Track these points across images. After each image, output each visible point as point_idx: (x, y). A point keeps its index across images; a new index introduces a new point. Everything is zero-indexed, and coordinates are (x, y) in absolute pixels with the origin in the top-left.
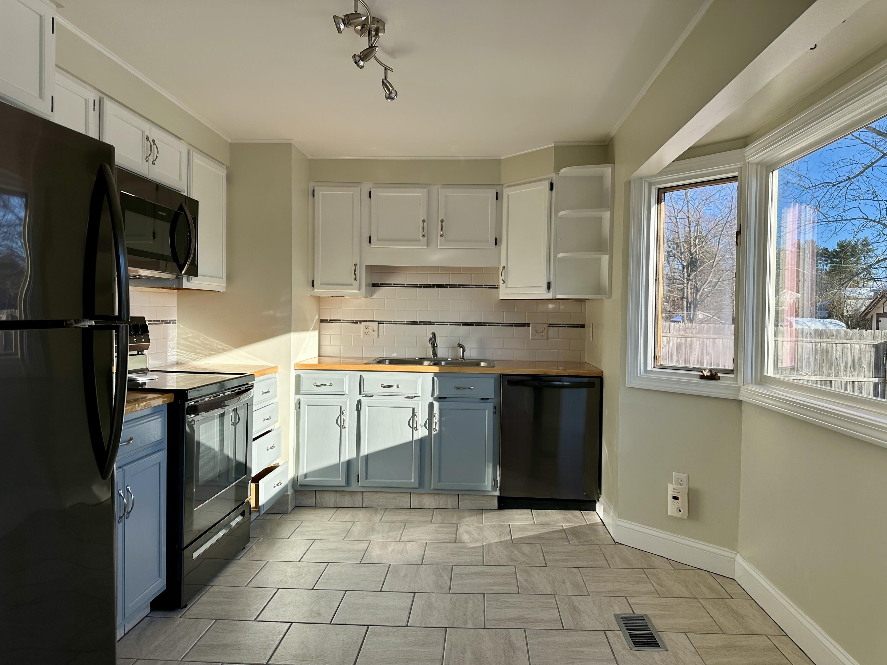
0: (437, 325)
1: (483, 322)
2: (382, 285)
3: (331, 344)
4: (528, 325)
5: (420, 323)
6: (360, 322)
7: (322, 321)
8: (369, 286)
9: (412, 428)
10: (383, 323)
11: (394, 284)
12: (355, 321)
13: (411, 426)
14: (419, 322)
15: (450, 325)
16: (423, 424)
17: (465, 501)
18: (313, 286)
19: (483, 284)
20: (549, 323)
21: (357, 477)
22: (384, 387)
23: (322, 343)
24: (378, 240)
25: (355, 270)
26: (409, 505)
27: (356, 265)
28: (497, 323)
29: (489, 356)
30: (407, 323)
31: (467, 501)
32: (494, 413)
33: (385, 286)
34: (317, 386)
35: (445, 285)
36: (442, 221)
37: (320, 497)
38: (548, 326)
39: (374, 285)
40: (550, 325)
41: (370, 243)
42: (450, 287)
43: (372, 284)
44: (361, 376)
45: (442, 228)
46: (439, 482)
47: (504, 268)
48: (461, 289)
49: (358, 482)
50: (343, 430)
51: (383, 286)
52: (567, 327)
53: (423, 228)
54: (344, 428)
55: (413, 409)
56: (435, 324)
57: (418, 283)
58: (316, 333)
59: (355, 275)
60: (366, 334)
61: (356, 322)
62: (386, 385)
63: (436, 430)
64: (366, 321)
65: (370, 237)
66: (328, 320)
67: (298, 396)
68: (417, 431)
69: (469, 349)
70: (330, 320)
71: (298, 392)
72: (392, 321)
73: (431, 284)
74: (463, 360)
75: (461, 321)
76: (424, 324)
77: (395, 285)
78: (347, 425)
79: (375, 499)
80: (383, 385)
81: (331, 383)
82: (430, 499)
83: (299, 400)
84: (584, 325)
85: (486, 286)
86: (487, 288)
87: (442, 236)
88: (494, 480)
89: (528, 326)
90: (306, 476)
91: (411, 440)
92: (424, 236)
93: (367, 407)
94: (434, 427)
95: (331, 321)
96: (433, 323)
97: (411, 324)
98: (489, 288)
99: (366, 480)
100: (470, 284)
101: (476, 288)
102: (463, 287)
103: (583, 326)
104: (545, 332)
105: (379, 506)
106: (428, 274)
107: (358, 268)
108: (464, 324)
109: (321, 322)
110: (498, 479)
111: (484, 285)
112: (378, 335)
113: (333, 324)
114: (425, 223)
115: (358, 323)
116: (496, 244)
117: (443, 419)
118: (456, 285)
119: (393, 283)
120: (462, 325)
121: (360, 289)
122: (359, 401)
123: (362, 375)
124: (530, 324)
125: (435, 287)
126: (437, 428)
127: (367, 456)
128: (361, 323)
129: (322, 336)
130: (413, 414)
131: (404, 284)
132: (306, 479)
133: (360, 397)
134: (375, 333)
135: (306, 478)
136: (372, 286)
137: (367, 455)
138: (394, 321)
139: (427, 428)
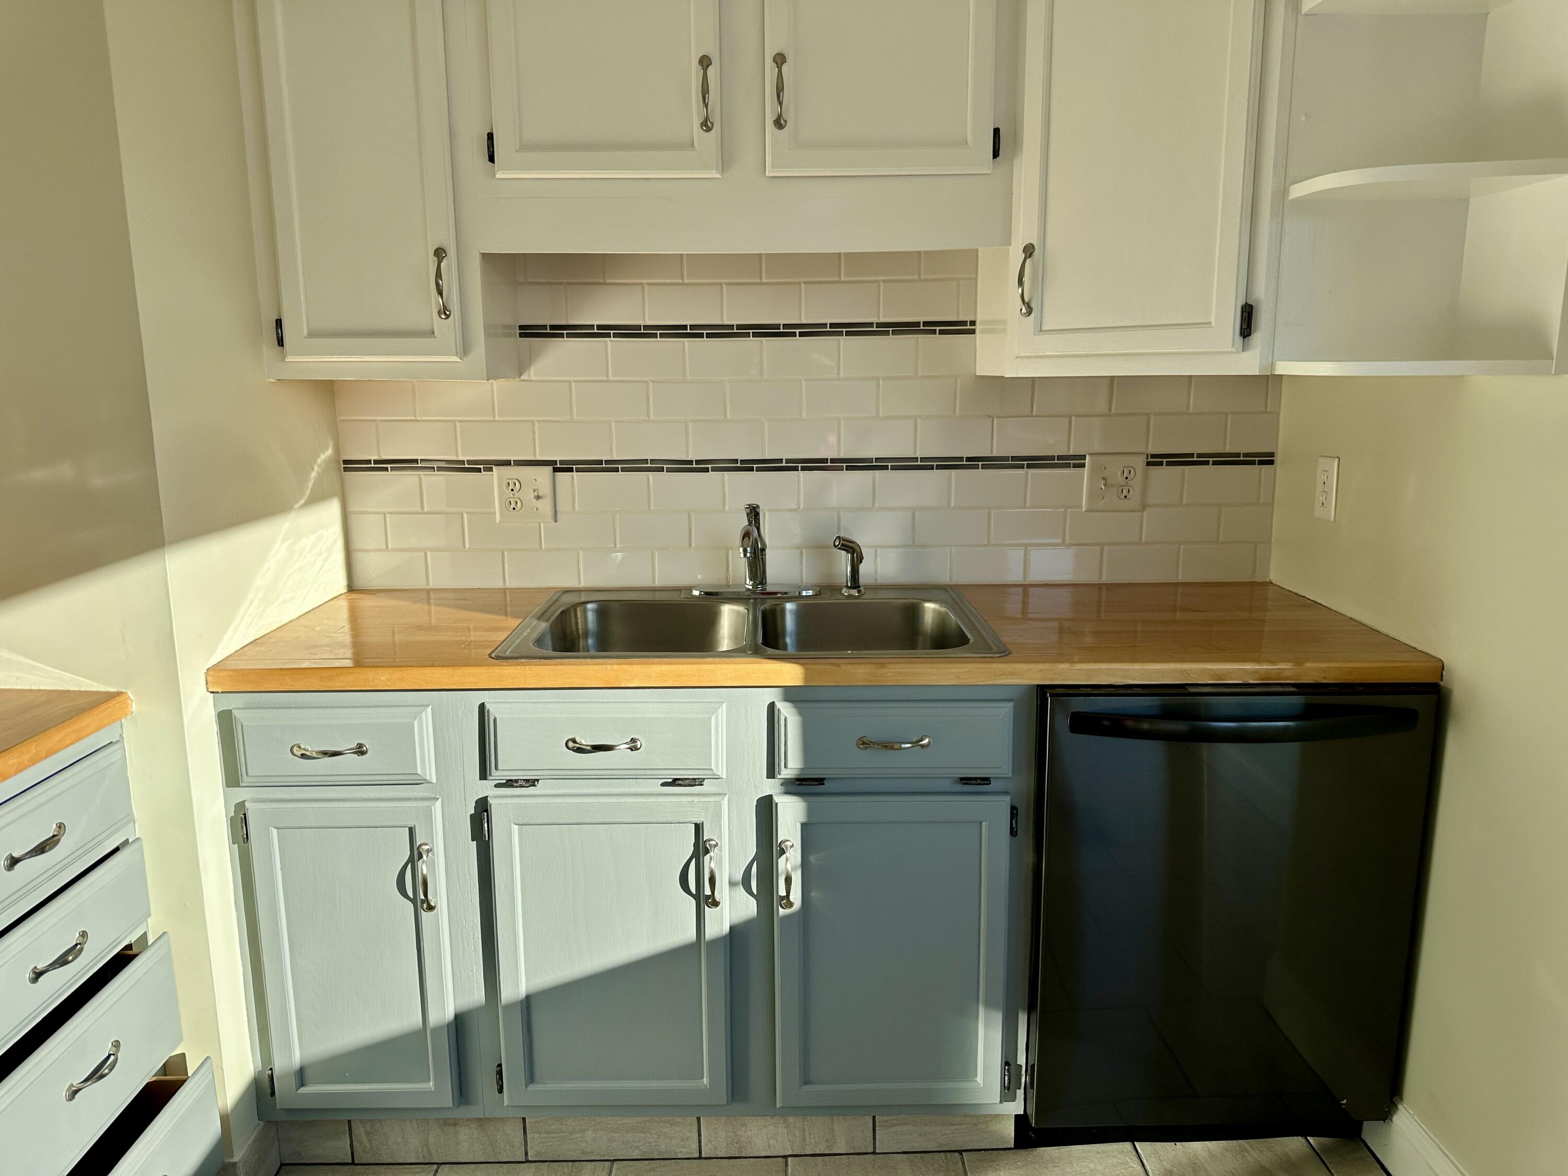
0: (759, 470)
1: (919, 455)
2: (557, 331)
3: (390, 547)
4: (1076, 461)
5: (701, 466)
6: (489, 465)
7: (350, 465)
8: (508, 335)
9: (697, 897)
10: (571, 470)
11: (599, 327)
12: (469, 462)
13: (693, 891)
14: (698, 462)
15: (803, 469)
16: (739, 876)
17: (899, 1128)
18: (281, 342)
19: (922, 319)
20: (1152, 450)
21: (494, 1077)
22: (580, 750)
23: (357, 544)
24: (525, 147)
25: (439, 275)
26: (696, 1146)
27: (440, 253)
28: (968, 459)
29: (942, 574)
30: (657, 466)
31: (905, 1128)
32: (1013, 832)
33: (569, 336)
34: (303, 756)
35: (785, 326)
36: (780, 60)
37: (367, 1134)
38: (1148, 464)
39: (528, 331)
40: (1155, 460)
41: (492, 159)
42: (801, 335)
43: (521, 327)
44: (482, 707)
45: (780, 89)
46: (806, 1082)
47: (1029, 251)
48: (843, 339)
49: (501, 1090)
50: (425, 916)
51: (561, 336)
52: (1215, 463)
53: (705, 91)
54: (431, 908)
55: (698, 828)
56: (751, 469)
57: (688, 323)
58: (333, 509)
59: (440, 293)
60: (512, 506)
61: (473, 467)
62: (585, 741)
63: (790, 905)
64: (507, 463)
65: (490, 137)
66: (369, 462)
67: (240, 794)
68: (714, 910)
69: (873, 550)
70: (376, 462)
71: (232, 778)
72: (600, 462)
73: (735, 323)
74: (854, 592)
75: (842, 456)
76: (714, 469)
77: (604, 331)
78: (439, 894)
79: (571, 1133)
80: (574, 741)
81: (360, 746)
82: (771, 1128)
83: (241, 806)
84: (1272, 455)
85: (930, 327)
86: (934, 332)
87: (779, 123)
88: (1008, 1063)
89: (1075, 466)
90: (301, 1076)
91: (691, 935)
92: (706, 125)
93: (515, 828)
94: (782, 892)
95: (381, 465)
96: (747, 466)
97: (669, 470)
98: (941, 332)
99: (532, 1088)
100: (874, 320)
101: (894, 333)
102: (848, 334)
103: (1267, 459)
104: (1136, 483)
105: (584, 1153)
106: (721, 284)
107: (449, 265)
108: (854, 464)
109: (346, 469)
110: (1022, 1060)
111: (926, 324)
112: (556, 512)
113: (391, 476)
114: (711, 71)
115: (479, 470)
116: (996, 154)
117: (812, 859)
118: (824, 325)
119: (596, 323)
120: (848, 468)
121: (465, 350)
122: (483, 806)
123: (488, 706)
124: (1083, 457)
125: (748, 335)
126: (796, 896)
127: (528, 1002)
128: (491, 470)
129: (354, 520)
130: (696, 845)
131: (639, 327)
132: (303, 1090)
133: (487, 789)
134: (545, 506)
135: (302, 1084)
136: (521, 335)
137: (528, 998)
138: (607, 462)
139: (755, 892)
